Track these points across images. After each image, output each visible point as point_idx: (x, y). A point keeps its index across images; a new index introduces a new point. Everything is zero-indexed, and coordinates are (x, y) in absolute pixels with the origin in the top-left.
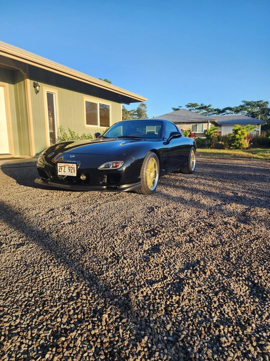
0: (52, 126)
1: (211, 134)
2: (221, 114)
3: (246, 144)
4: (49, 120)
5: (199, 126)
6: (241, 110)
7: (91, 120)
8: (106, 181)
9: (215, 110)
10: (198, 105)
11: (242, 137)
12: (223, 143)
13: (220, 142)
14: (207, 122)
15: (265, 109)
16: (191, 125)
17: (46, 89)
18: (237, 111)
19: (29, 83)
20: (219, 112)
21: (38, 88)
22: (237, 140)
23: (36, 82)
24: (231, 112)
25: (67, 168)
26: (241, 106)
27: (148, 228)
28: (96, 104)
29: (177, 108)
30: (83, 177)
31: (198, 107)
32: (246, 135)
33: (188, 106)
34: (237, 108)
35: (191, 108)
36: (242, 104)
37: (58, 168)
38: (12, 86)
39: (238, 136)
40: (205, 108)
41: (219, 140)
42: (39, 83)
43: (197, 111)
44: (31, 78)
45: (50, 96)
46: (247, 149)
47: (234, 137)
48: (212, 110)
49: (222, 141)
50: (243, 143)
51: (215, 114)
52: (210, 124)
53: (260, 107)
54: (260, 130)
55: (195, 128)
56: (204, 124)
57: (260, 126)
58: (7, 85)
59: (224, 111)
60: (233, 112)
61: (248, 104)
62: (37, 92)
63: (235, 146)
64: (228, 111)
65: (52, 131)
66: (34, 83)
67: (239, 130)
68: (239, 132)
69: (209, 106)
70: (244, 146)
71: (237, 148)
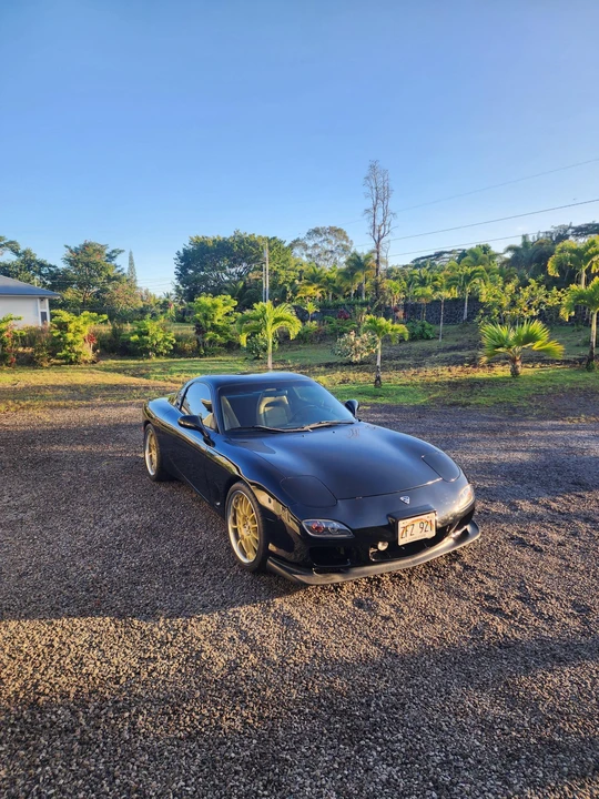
1: (2, 332)
3: (87, 352)
11: (79, 337)
13: (21, 349)
15: (33, 261)
22: (71, 344)
25: (416, 525)
32: (86, 333)
37: (400, 530)
39: (70, 337)
46: (93, 362)
47: (60, 337)
49: (24, 347)
50: (81, 350)
54: (47, 310)
57: (47, 301)
63: (65, 357)
68: (71, 327)
70: (85, 358)
71: (71, 363)
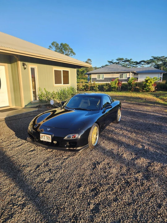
0: (34, 87)
1: (131, 82)
2: (138, 65)
3: (153, 88)
4: (32, 83)
5: (124, 75)
6: (151, 62)
7: (58, 81)
8: (68, 144)
9: (135, 62)
10: (124, 59)
11: (151, 84)
12: (139, 87)
13: (137, 87)
14: (129, 73)
15: (166, 62)
16: (119, 74)
17: (30, 66)
18: (148, 63)
19: (20, 63)
20: (137, 63)
21: (25, 66)
22: (148, 86)
23: (24, 63)
24: (144, 63)
25: (46, 137)
26: (151, 60)
27: (93, 186)
28: (61, 71)
29: (111, 61)
30: (55, 142)
31: (124, 60)
32: (153, 83)
33: (118, 60)
34: (148, 61)
35: (119, 61)
36: (152, 58)
37: (41, 136)
38: (10, 65)
39: (148, 84)
40: (128, 61)
41: (136, 86)
42: (26, 63)
43: (123, 63)
44: (21, 61)
45: (33, 70)
46: (154, 92)
47: (145, 84)
48: (132, 62)
49: (138, 86)
50: (151, 88)
51: (134, 64)
52: (131, 73)
53: (162, 61)
54: (162, 77)
55: (121, 76)
56: (127, 74)
57: (162, 74)
58: (6, 65)
59: (140, 63)
60: (146, 64)
61: (155, 58)
62: (25, 68)
63: (146, 90)
64: (143, 63)
65: (34, 90)
66: (23, 63)
67: (149, 80)
68: (149, 81)
69: (130, 60)
70: (152, 90)
71: (147, 91)
